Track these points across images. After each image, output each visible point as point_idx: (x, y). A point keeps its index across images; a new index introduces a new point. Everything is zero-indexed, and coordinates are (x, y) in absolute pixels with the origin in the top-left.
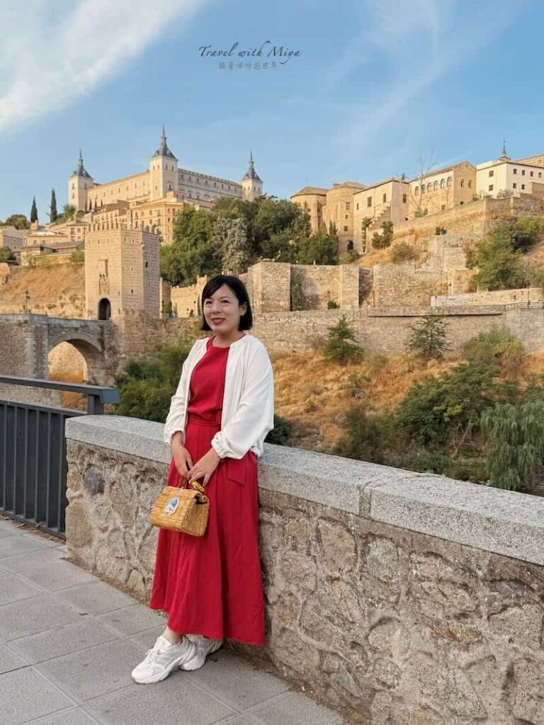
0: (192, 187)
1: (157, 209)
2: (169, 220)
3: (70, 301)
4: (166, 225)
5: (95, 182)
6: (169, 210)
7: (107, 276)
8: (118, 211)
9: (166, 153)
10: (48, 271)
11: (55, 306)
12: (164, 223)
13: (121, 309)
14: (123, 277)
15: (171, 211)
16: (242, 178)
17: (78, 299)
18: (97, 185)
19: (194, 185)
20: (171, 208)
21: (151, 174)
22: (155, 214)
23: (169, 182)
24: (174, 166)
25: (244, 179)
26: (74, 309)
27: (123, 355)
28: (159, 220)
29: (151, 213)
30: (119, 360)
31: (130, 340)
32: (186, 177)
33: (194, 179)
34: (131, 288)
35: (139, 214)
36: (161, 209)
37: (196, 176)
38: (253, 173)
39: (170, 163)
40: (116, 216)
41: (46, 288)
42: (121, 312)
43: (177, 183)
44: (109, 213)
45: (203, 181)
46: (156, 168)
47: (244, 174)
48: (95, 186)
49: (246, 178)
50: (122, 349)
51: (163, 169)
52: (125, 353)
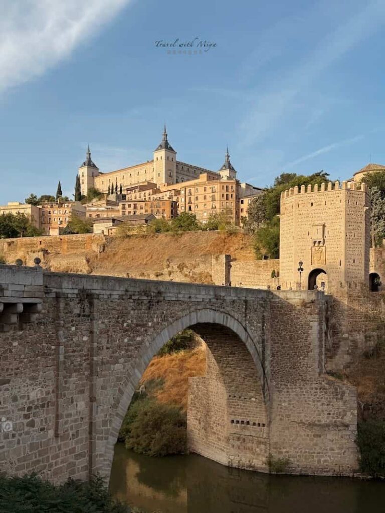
0: (184, 175)
1: (211, 186)
2: (223, 195)
3: (178, 269)
4: (220, 201)
5: (100, 171)
6: (223, 187)
7: (324, 243)
8: (151, 191)
9: (167, 147)
10: (144, 240)
11: (162, 274)
12: (218, 199)
13: (344, 282)
14: (347, 244)
15: (225, 188)
16: (220, 168)
17: (187, 267)
18: (102, 173)
19: (186, 173)
20: (225, 186)
21: (155, 163)
22: (209, 190)
23: (170, 170)
24: (174, 158)
25: (221, 169)
26: (183, 276)
27: (346, 335)
28: (213, 196)
29: (205, 190)
30: (340, 341)
31: (353, 317)
32: (180, 167)
33: (186, 168)
34: (353, 257)
35: (193, 191)
36: (215, 186)
37: (187, 166)
38: (229, 164)
39: (171, 155)
40: (150, 195)
41: (148, 256)
42: (343, 284)
43: (175, 171)
44: (143, 193)
45: (192, 170)
46: (159, 159)
47: (223, 165)
48: (100, 175)
49: (224, 168)
50: (344, 328)
51: (166, 160)
52: (347, 332)
